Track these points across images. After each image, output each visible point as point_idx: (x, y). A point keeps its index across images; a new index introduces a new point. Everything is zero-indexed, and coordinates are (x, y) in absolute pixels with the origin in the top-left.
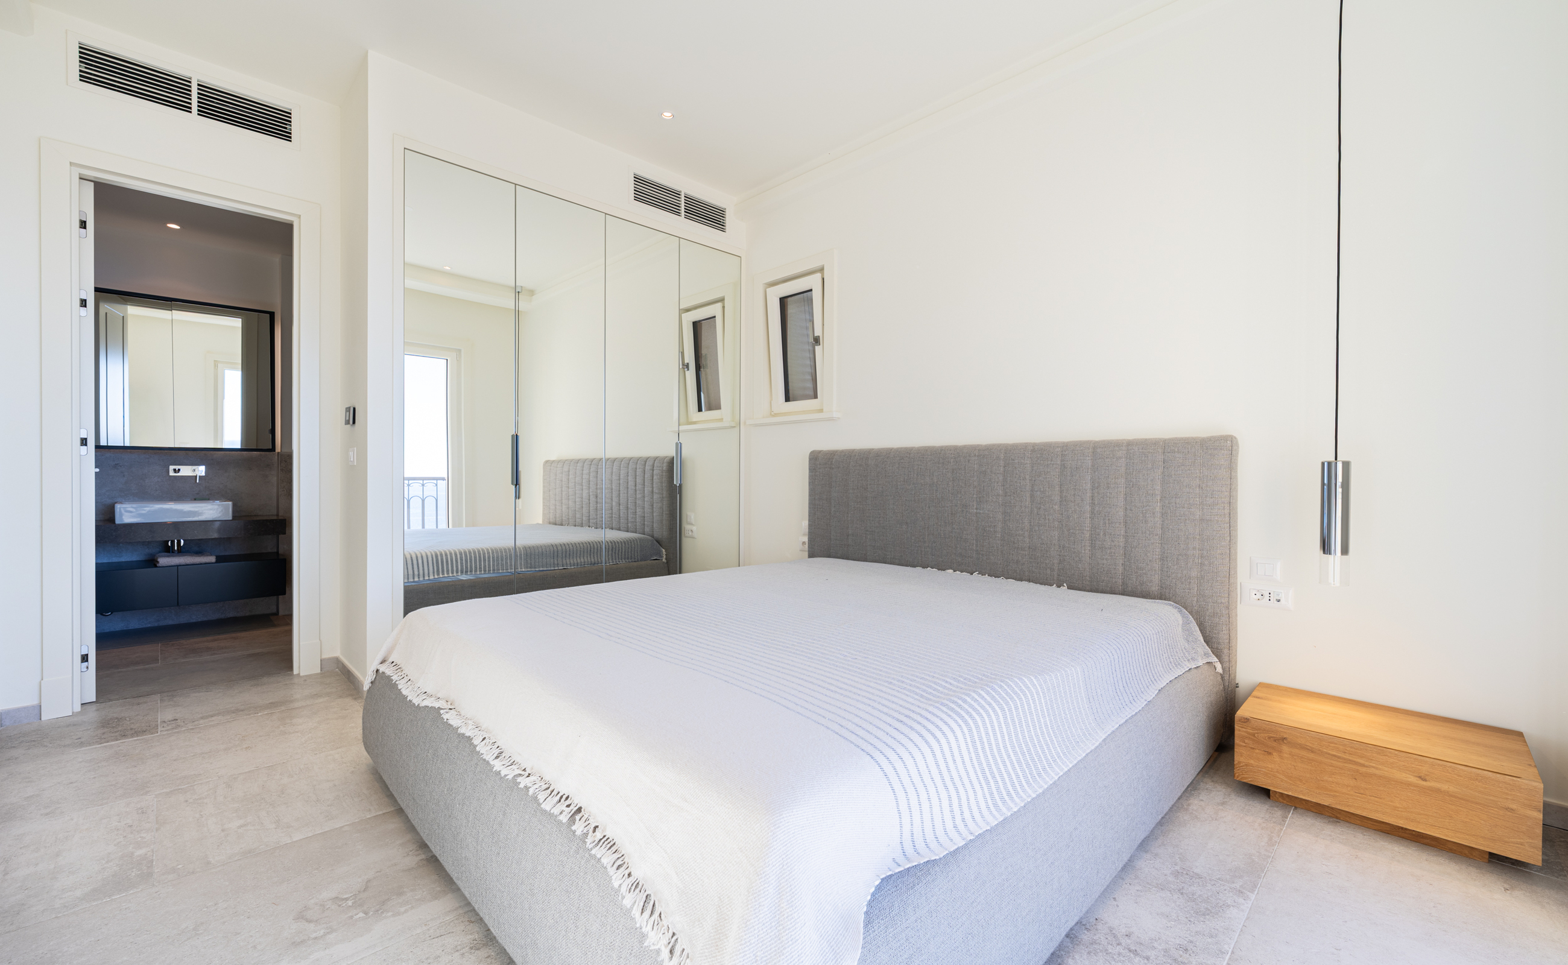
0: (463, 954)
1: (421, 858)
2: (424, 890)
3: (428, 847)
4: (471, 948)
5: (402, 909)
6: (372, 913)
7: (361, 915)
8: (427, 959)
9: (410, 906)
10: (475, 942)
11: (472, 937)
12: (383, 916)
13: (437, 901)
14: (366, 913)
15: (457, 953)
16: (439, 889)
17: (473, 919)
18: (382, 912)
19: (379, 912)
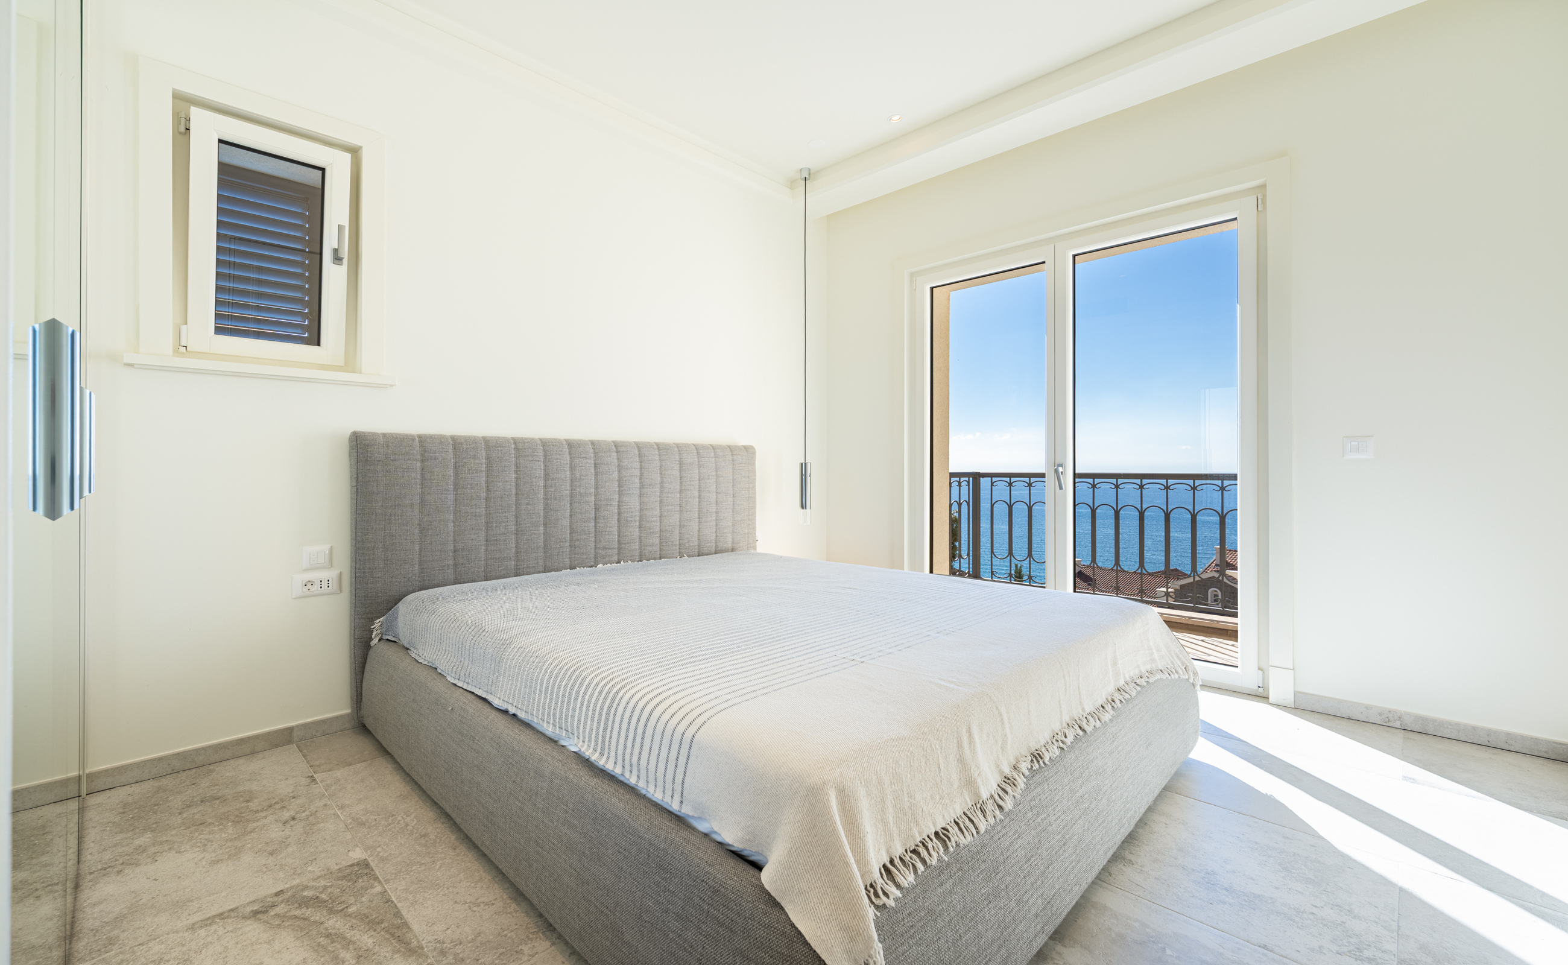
0: (1141, 866)
1: (1062, 948)
2: (1102, 921)
3: (1041, 950)
4: (1133, 864)
5: (1136, 924)
6: (1160, 945)
7: (1168, 952)
8: (1164, 884)
9: (1128, 921)
10: (1126, 864)
11: (1123, 868)
12: (1154, 934)
13: (1107, 905)
14: (1164, 950)
15: (1143, 869)
16: (1093, 911)
17: (1107, 874)
18: (1152, 937)
19: (1154, 939)
